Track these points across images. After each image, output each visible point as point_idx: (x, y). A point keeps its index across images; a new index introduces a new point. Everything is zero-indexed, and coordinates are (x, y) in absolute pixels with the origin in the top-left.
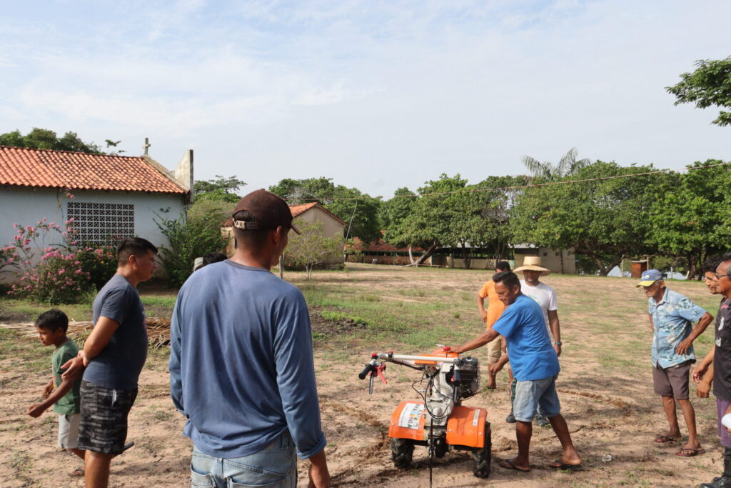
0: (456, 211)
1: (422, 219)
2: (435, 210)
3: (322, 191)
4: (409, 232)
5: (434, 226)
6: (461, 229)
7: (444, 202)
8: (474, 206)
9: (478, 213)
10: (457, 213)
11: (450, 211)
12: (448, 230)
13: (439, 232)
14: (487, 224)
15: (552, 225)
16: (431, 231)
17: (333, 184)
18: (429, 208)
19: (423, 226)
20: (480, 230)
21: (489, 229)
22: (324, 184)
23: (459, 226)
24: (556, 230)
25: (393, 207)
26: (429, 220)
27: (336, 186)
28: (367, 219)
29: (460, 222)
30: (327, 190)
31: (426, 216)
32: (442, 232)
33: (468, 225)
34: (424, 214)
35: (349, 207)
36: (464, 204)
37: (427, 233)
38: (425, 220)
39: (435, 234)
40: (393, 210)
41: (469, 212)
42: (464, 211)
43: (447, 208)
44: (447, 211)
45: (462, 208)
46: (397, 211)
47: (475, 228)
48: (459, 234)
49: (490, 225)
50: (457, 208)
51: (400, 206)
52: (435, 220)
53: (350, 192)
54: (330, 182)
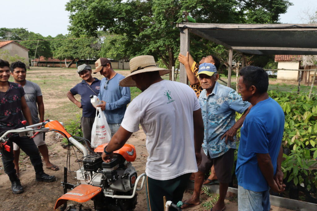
0: (80, 45)
1: (66, 48)
2: (71, 44)
3: (22, 34)
4: (61, 53)
5: (71, 51)
6: (81, 52)
7: (75, 41)
8: (87, 43)
9: (89, 46)
10: (80, 46)
11: (77, 45)
12: (77, 53)
13: (73, 54)
14: (92, 50)
15: (114, 51)
16: (70, 53)
17: (28, 31)
18: (68, 43)
19: (66, 51)
20: (89, 53)
21: (92, 53)
22: (23, 31)
23: (81, 51)
24: (115, 53)
25: (56, 42)
26: (68, 48)
27: (29, 32)
28: (45, 47)
29: (81, 49)
30: (24, 34)
31: (67, 47)
32: (75, 54)
33: (84, 51)
34: (67, 46)
35: (36, 42)
36: (83, 42)
37: (68, 54)
38: (67, 49)
39: (72, 55)
40: (56, 44)
41: (85, 45)
42: (83, 45)
43: (76, 44)
44: (76, 45)
45: (82, 44)
46: (58, 44)
47: (87, 52)
48: (81, 54)
49: (93, 51)
50: (80, 44)
51: (59, 42)
52: (71, 48)
53: (36, 35)
54: (26, 30)
